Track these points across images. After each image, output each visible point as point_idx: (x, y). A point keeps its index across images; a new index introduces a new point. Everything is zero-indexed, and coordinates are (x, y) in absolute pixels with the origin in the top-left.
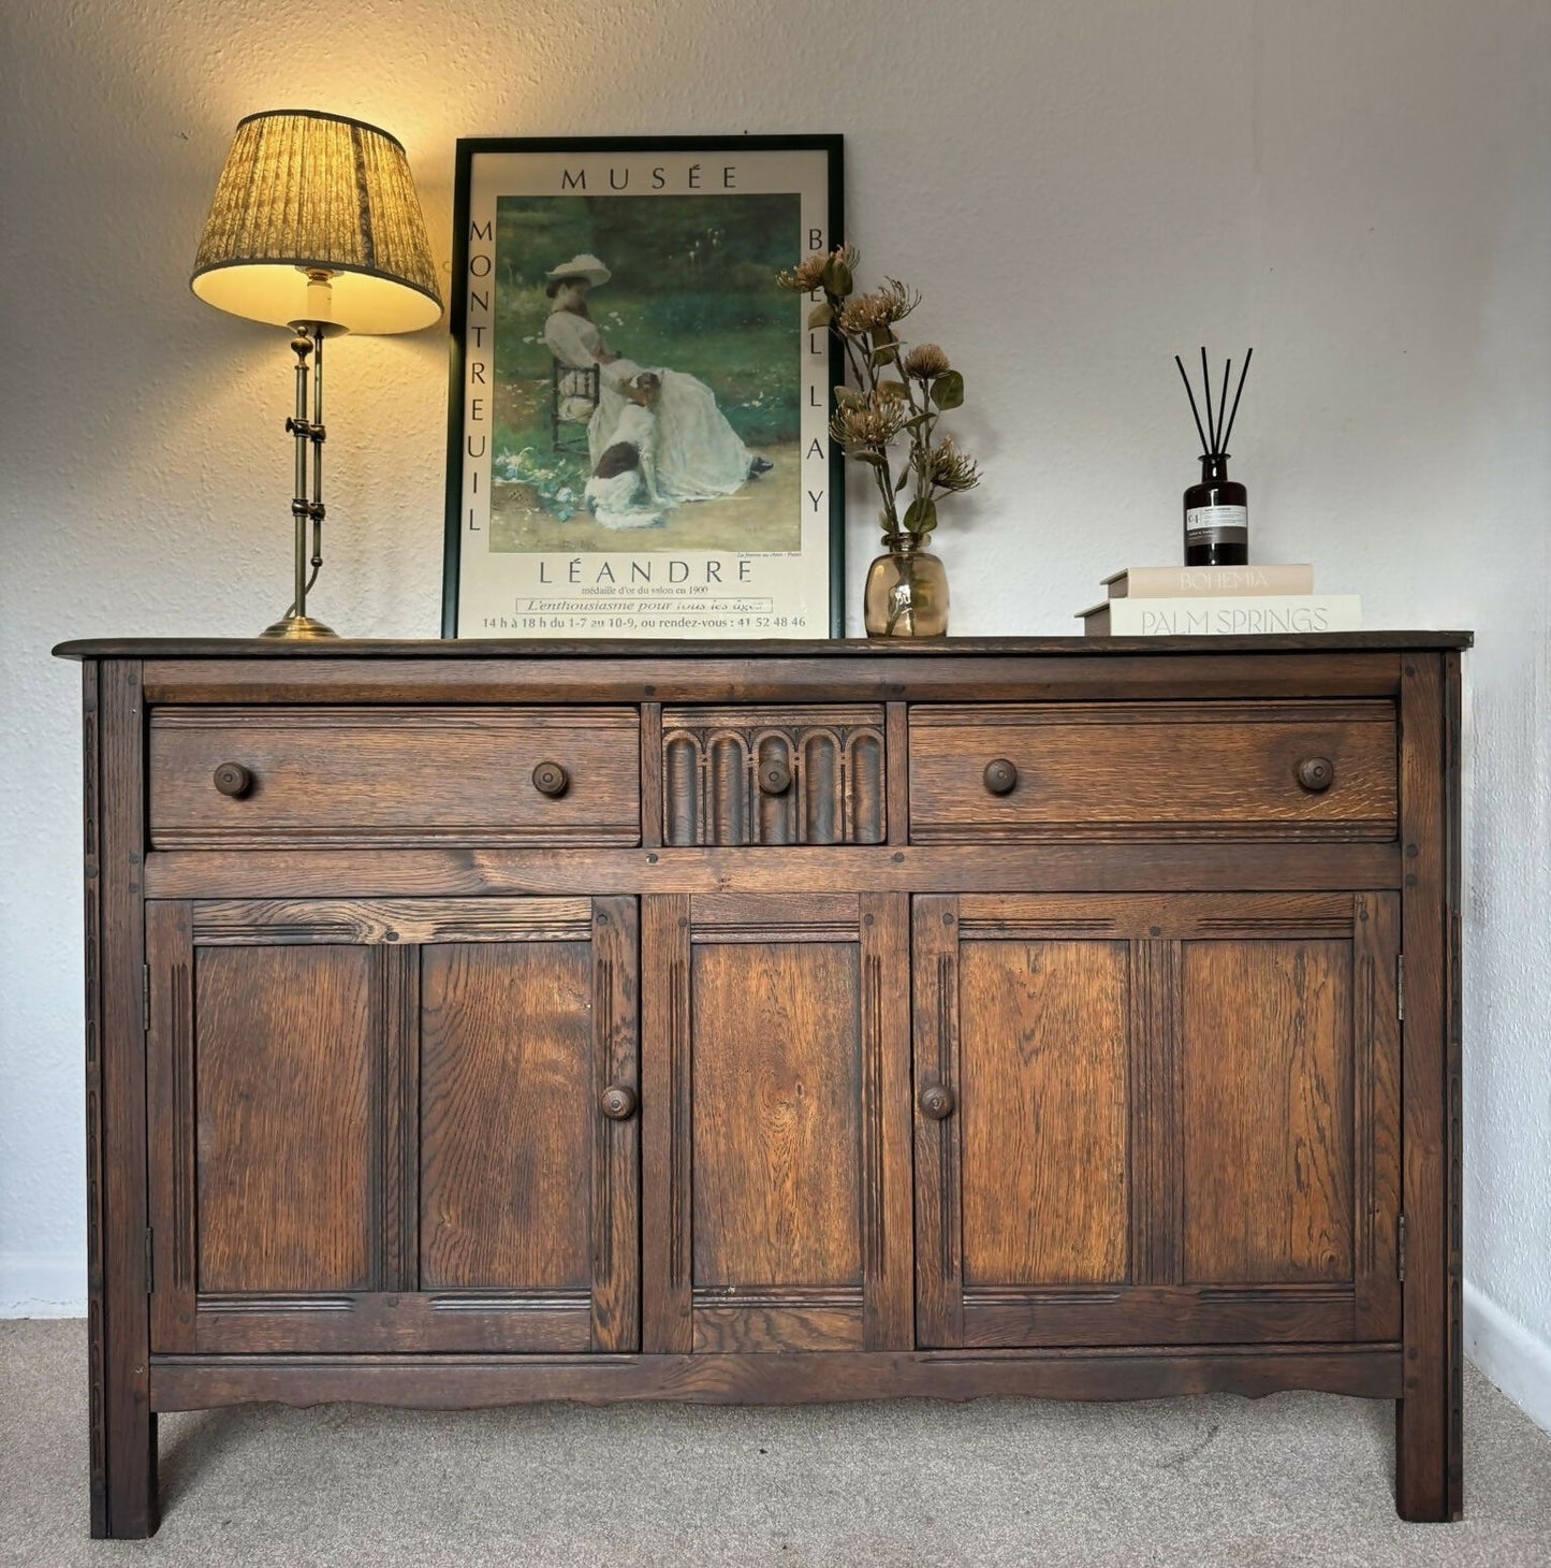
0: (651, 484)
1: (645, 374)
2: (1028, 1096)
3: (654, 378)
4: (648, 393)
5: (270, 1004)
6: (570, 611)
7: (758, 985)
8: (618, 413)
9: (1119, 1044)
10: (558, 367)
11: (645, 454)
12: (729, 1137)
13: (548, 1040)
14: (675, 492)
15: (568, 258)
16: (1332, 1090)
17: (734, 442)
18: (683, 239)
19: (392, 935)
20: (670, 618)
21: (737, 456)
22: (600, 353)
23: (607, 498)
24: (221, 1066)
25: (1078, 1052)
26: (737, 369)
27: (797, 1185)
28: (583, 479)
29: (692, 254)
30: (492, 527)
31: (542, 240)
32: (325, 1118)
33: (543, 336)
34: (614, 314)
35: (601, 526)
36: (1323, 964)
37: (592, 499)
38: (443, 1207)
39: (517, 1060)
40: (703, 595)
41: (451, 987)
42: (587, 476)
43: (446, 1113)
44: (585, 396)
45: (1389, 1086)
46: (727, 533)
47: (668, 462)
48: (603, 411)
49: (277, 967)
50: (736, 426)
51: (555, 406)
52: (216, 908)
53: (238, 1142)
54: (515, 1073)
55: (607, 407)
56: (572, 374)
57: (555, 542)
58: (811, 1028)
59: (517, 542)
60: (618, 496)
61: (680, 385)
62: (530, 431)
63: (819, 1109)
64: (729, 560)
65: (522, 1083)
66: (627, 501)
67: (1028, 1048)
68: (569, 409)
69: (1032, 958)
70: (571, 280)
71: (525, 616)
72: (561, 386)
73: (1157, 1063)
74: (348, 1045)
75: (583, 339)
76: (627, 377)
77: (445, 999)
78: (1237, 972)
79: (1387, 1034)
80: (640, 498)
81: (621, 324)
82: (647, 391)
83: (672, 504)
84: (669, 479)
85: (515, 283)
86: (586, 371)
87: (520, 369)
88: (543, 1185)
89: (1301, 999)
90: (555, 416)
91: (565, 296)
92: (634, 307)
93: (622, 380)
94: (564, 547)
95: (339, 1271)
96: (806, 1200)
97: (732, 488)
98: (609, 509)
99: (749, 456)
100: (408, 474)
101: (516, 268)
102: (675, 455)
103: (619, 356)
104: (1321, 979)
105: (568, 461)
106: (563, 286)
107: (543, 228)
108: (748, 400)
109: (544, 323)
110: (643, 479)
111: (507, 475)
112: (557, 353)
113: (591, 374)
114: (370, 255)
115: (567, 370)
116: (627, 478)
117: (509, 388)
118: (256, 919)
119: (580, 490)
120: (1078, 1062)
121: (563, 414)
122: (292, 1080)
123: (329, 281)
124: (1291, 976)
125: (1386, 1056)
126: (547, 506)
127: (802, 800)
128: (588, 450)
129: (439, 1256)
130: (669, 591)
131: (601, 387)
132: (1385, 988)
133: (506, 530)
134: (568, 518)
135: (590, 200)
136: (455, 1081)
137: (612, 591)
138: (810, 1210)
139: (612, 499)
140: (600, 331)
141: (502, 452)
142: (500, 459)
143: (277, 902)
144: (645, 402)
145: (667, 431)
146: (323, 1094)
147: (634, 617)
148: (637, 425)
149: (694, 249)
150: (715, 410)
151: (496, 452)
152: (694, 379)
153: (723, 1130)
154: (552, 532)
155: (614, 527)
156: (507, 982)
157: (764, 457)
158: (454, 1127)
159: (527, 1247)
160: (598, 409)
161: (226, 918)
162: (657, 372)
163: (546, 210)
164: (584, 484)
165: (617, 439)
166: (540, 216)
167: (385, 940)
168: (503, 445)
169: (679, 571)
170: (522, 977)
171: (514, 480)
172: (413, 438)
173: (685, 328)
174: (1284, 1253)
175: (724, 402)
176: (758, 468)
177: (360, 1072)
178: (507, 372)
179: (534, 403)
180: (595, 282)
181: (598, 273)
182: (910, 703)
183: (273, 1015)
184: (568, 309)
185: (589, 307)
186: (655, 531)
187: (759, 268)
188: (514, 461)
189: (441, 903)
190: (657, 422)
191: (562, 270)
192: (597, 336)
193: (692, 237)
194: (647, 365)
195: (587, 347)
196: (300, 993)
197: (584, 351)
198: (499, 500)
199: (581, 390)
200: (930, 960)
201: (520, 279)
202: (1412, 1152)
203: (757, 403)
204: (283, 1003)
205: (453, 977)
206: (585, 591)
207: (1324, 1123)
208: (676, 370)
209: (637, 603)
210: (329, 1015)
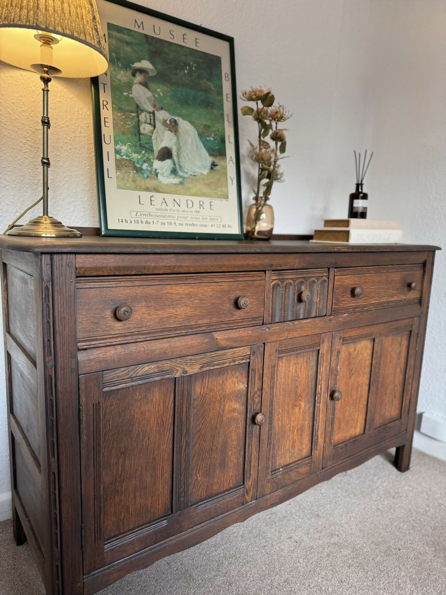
0: (177, 166)
1: (172, 119)
3: (175, 121)
4: (173, 127)
5: (134, 411)
6: (152, 217)
7: (292, 368)
8: (163, 133)
10: (138, 109)
11: (174, 153)
12: (282, 420)
13: (233, 401)
14: (186, 171)
15: (139, 60)
18: (182, 64)
19: (185, 372)
20: (188, 223)
21: (206, 159)
22: (155, 106)
23: (162, 170)
24: (113, 444)
25: (361, 372)
26: (204, 123)
27: (298, 430)
28: (152, 160)
29: (186, 71)
30: (118, 177)
31: (128, 49)
32: (156, 452)
33: (131, 94)
34: (159, 90)
35: (160, 182)
37: (156, 170)
38: (198, 472)
39: (223, 411)
40: (199, 214)
41: (203, 388)
42: (154, 159)
43: (199, 437)
44: (150, 124)
45: (413, 367)
46: (205, 190)
47: (183, 157)
48: (157, 132)
49: (138, 394)
50: (205, 147)
51: (139, 126)
52: (113, 373)
53: (120, 473)
54: (222, 416)
55: (159, 131)
56: (144, 113)
57: (143, 187)
58: (304, 379)
59: (128, 185)
60: (166, 170)
61: (184, 125)
62: (129, 136)
63: (305, 405)
64: (206, 200)
65: (225, 419)
66: (169, 172)
67: (351, 373)
68: (144, 128)
69: (355, 347)
70: (142, 71)
71: (134, 219)
72: (140, 117)
74: (165, 420)
75: (148, 98)
76: (165, 119)
77: (200, 393)
78: (391, 343)
79: (414, 354)
80: (174, 172)
81: (162, 95)
82: (173, 126)
83: (186, 176)
84: (184, 165)
85: (118, 66)
86: (150, 113)
87: (123, 106)
88: (230, 454)
89: (401, 348)
90: (139, 131)
91: (139, 78)
92: (166, 89)
93: (163, 119)
94: (147, 189)
95: (160, 510)
96: (299, 434)
97: (205, 172)
98: (163, 175)
99: (210, 160)
100: (61, 145)
101: (118, 59)
102: (185, 155)
103: (162, 109)
104: (404, 342)
105: (146, 152)
106: (138, 73)
107: (128, 43)
108: (209, 136)
109: (131, 87)
110: (174, 164)
111: (122, 154)
112: (138, 103)
113: (152, 115)
115: (142, 111)
116: (168, 162)
117: (119, 114)
118: (132, 375)
119: (151, 166)
121: (142, 131)
122: (143, 441)
123: (52, 45)
124: (400, 342)
125: (413, 360)
126: (139, 170)
128: (152, 148)
129: (195, 491)
130: (187, 212)
131: (156, 121)
132: (415, 342)
133: (123, 179)
134: (148, 177)
135: (146, 36)
136: (203, 424)
137: (167, 210)
138: (300, 437)
139: (164, 170)
140: (154, 96)
141: (119, 144)
142: (118, 147)
143: (141, 366)
144: (173, 131)
145: (181, 144)
146: (155, 443)
147: (176, 221)
148: (171, 140)
149: (187, 69)
150: (198, 138)
151: (116, 143)
152: (189, 124)
153: (281, 419)
154: (142, 183)
155: (166, 183)
156: (221, 382)
157: (215, 161)
158: (202, 442)
159: (224, 477)
160: (155, 131)
161: (118, 377)
162: (176, 118)
163: (129, 35)
164: (153, 163)
165: (163, 145)
166: (126, 38)
167: (182, 374)
168: (119, 140)
170: (226, 379)
171: (124, 157)
172: (64, 129)
173: (185, 102)
174: (390, 415)
175: (201, 135)
176: (214, 165)
177: (170, 429)
178: (118, 108)
179: (130, 123)
180: (151, 74)
181: (152, 70)
183: (136, 415)
184: (141, 83)
185: (149, 85)
186: (180, 186)
187: (209, 83)
188: (124, 149)
189: (203, 356)
190: (178, 139)
191: (137, 65)
192: (153, 98)
193: (186, 64)
194: (173, 115)
195: (150, 102)
196: (147, 403)
197: (148, 104)
198: (119, 165)
199: (148, 121)
200: (335, 352)
201: (120, 65)
202: (414, 383)
203: (212, 139)
204: (140, 409)
205: (203, 384)
206: (157, 209)
208: (183, 119)
209: (176, 216)
210: (158, 410)
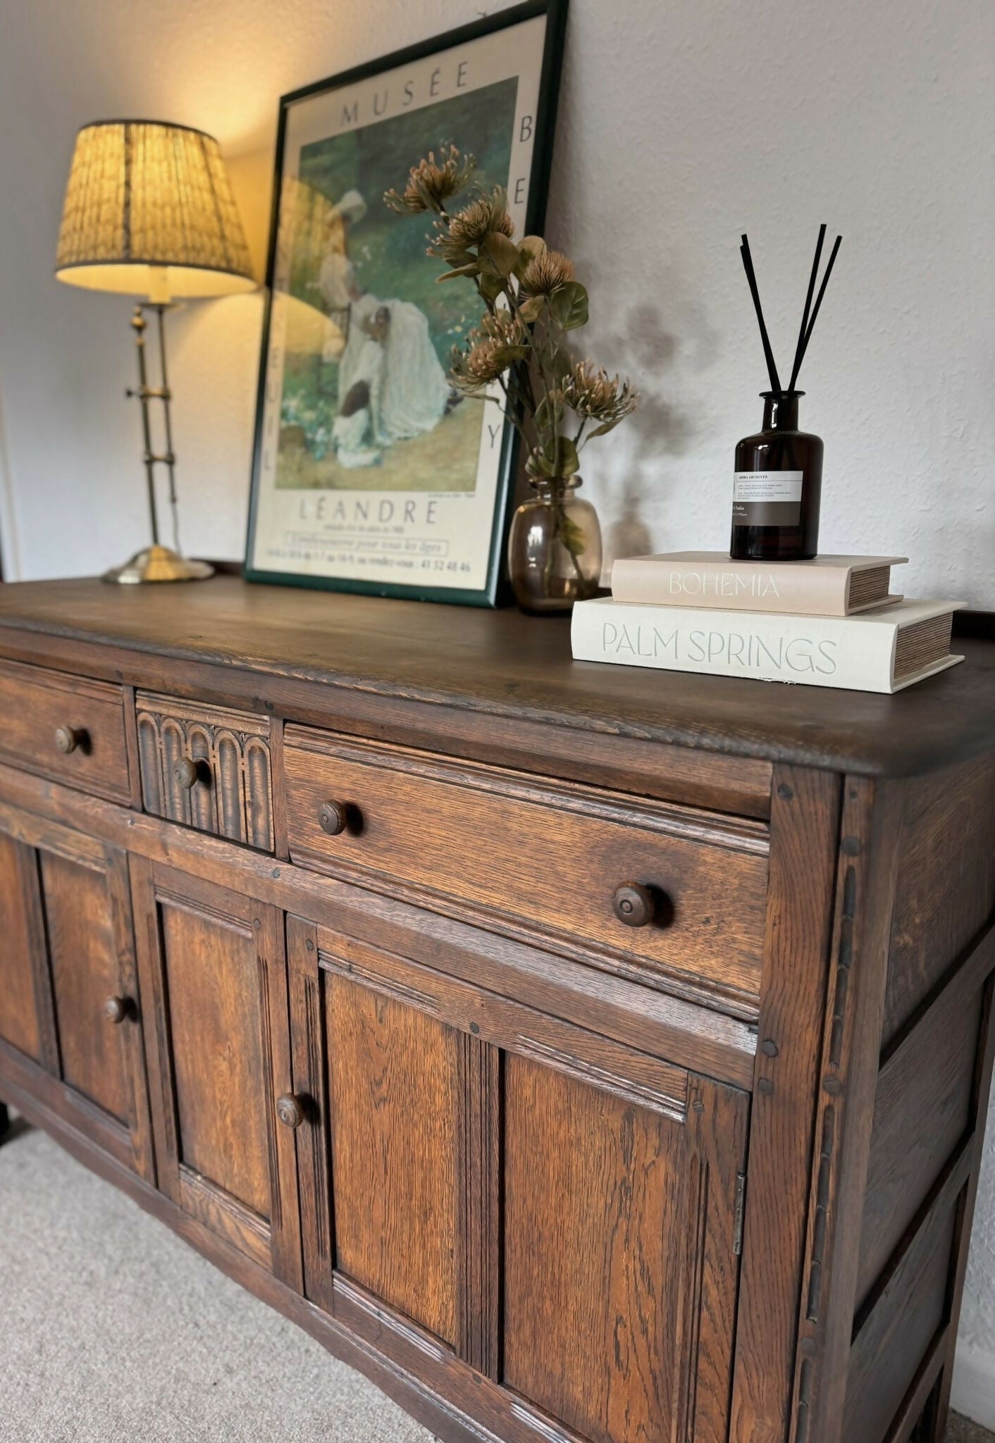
0: (375, 423)
1: (381, 308)
2: (378, 1137)
3: (387, 310)
4: (381, 327)
6: (316, 545)
7: (200, 950)
8: (360, 349)
9: (450, 1128)
11: (374, 392)
12: (193, 1064)
13: (99, 942)
14: (391, 430)
16: (659, 1282)
17: (437, 371)
19: (22, 835)
20: (376, 556)
21: (438, 389)
22: (353, 291)
23: (346, 438)
25: (416, 1116)
27: (233, 1122)
30: (277, 466)
33: (318, 280)
34: (366, 249)
36: (655, 1141)
37: (337, 438)
38: (68, 1031)
39: (87, 949)
40: (400, 535)
41: (54, 881)
43: (62, 970)
45: (719, 1320)
46: (424, 471)
47: (389, 399)
48: (351, 349)
54: (88, 958)
55: (354, 347)
56: (332, 314)
58: (233, 1001)
59: (291, 478)
60: (354, 435)
61: (404, 315)
62: (304, 375)
63: (243, 1072)
64: (421, 499)
65: (92, 967)
66: (359, 440)
67: (378, 1093)
69: (379, 1009)
70: (344, 217)
73: (476, 1166)
75: (344, 279)
76: (369, 312)
77: (53, 889)
78: (560, 1106)
79: (720, 1260)
80: (368, 436)
81: (370, 258)
82: (380, 325)
83: (388, 442)
84: (388, 416)
86: (342, 309)
89: (628, 1168)
91: (336, 237)
92: (379, 239)
93: (365, 316)
94: (316, 485)
96: (239, 1137)
97: (430, 424)
98: (347, 448)
99: (448, 388)
102: (395, 390)
103: (366, 291)
104: (651, 1156)
105: (325, 401)
106: (336, 226)
107: (327, 171)
108: (452, 326)
109: (320, 267)
110: (370, 418)
111: (289, 417)
112: (326, 295)
114: (128, 246)
115: (331, 311)
116: (361, 417)
120: (415, 1126)
124: (618, 1135)
125: (717, 1283)
126: (309, 445)
127: (220, 796)
128: (337, 390)
129: (70, 1064)
130: (378, 530)
131: (351, 325)
132: (720, 1204)
133: (285, 469)
134: (322, 458)
135: (357, 133)
136: (63, 949)
137: (342, 528)
138: (242, 1147)
139: (349, 438)
140: (355, 268)
141: (287, 396)
142: (286, 404)
144: (379, 337)
145: (391, 365)
147: (354, 553)
148: (372, 362)
150: (426, 339)
151: (284, 396)
152: (415, 309)
154: (311, 471)
155: (349, 466)
158: (67, 981)
159: (104, 1081)
160: (347, 349)
162: (390, 304)
163: (330, 151)
165: (355, 378)
166: (326, 160)
167: (19, 837)
168: (288, 389)
169: (387, 507)
171: (293, 423)
174: (600, 1418)
176: (454, 400)
180: (357, 219)
181: (358, 208)
182: (285, 721)
184: (337, 249)
185: (350, 245)
188: (294, 405)
190: (385, 358)
191: (336, 210)
192: (353, 273)
195: (346, 286)
197: (343, 290)
198: (283, 440)
200: (299, 978)
202: (741, 1409)
203: (459, 329)
205: (54, 876)
206: (326, 527)
207: (647, 1315)
208: (403, 300)
209: (357, 540)
